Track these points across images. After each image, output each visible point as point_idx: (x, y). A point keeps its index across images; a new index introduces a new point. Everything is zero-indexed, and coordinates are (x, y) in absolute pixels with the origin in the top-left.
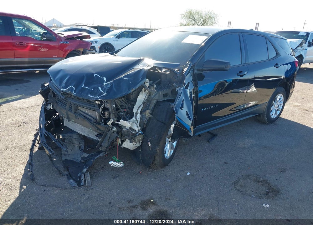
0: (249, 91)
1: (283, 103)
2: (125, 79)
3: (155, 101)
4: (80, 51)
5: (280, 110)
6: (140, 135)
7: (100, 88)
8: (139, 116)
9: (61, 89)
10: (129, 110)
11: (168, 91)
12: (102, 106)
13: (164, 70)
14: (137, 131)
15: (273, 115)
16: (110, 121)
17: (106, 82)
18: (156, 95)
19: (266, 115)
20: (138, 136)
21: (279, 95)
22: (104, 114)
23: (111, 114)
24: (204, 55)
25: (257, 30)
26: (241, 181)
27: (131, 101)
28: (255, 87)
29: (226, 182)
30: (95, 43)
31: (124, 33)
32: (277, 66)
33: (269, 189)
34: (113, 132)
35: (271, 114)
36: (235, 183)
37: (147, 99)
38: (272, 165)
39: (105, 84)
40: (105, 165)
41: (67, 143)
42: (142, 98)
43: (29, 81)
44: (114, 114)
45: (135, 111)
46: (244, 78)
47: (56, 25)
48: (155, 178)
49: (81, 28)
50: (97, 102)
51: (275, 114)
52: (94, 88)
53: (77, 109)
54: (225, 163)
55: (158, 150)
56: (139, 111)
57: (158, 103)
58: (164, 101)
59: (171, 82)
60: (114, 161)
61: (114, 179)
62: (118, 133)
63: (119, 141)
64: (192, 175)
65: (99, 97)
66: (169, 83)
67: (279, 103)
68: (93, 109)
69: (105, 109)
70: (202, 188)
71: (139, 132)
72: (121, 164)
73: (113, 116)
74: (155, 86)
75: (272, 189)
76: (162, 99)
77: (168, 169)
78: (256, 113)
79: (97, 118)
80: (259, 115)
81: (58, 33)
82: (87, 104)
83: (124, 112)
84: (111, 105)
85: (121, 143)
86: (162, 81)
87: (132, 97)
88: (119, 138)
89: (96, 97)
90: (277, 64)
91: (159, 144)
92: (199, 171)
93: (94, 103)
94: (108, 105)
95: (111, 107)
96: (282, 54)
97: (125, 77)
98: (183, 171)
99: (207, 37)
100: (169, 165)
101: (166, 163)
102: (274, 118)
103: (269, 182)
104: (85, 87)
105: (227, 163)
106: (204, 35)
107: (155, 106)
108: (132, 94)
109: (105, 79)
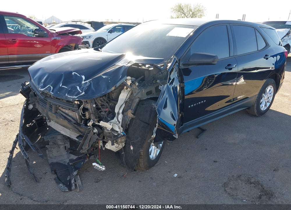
0: (238, 83)
1: (273, 95)
2: (104, 77)
3: (137, 100)
4: (72, 46)
5: (270, 102)
6: (122, 136)
7: (78, 88)
8: (120, 117)
9: (40, 89)
10: (110, 110)
11: (152, 89)
12: (82, 107)
13: (147, 66)
14: (119, 132)
15: (263, 108)
16: (90, 122)
17: (84, 81)
18: (138, 93)
19: (255, 108)
20: (121, 138)
21: (269, 87)
22: (85, 115)
23: (92, 115)
24: (190, 49)
25: (244, 21)
26: (232, 182)
27: (113, 100)
28: (243, 79)
29: (215, 184)
30: (89, 38)
31: (117, 27)
32: (266, 57)
33: (262, 192)
34: (94, 134)
35: (261, 106)
36: (225, 185)
37: (129, 98)
38: (265, 163)
39: (83, 82)
40: (89, 167)
41: (51, 145)
42: (123, 96)
43: (23, 77)
44: (94, 114)
45: (116, 111)
46: (233, 71)
47: (55, 22)
48: (140, 182)
49: (76, 24)
50: (76, 102)
51: (265, 106)
52: (72, 88)
53: (57, 109)
54: (215, 162)
55: (142, 153)
56: (121, 111)
57: (141, 102)
58: (148, 99)
59: (155, 79)
60: (97, 163)
61: (97, 183)
62: (99, 134)
63: (101, 144)
64: (179, 177)
65: (76, 97)
66: (153, 80)
67: (269, 95)
68: (71, 109)
69: (85, 110)
70: (189, 191)
71: (121, 134)
72: (103, 167)
73: (93, 117)
74: (137, 84)
75: (265, 191)
76: (145, 97)
77: (154, 170)
78: (246, 107)
79: (77, 118)
80: (249, 108)
81: (50, 29)
82: (66, 104)
83: (105, 112)
84: (91, 105)
85: (102, 145)
86: (146, 77)
87: (114, 96)
88: (100, 140)
89: (73, 97)
90: (266, 55)
91: (143, 146)
92: (186, 171)
93: (73, 103)
94: (87, 105)
95: (91, 107)
96: (272, 45)
97: (104, 75)
98: (170, 172)
99: (193, 29)
100: (156, 165)
101: (152, 164)
102: (264, 110)
103: (261, 183)
104: (62, 86)
105: (216, 162)
106: (189, 28)
107: (138, 105)
108: (113, 92)
109: (83, 77)
